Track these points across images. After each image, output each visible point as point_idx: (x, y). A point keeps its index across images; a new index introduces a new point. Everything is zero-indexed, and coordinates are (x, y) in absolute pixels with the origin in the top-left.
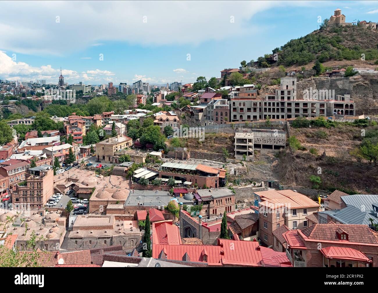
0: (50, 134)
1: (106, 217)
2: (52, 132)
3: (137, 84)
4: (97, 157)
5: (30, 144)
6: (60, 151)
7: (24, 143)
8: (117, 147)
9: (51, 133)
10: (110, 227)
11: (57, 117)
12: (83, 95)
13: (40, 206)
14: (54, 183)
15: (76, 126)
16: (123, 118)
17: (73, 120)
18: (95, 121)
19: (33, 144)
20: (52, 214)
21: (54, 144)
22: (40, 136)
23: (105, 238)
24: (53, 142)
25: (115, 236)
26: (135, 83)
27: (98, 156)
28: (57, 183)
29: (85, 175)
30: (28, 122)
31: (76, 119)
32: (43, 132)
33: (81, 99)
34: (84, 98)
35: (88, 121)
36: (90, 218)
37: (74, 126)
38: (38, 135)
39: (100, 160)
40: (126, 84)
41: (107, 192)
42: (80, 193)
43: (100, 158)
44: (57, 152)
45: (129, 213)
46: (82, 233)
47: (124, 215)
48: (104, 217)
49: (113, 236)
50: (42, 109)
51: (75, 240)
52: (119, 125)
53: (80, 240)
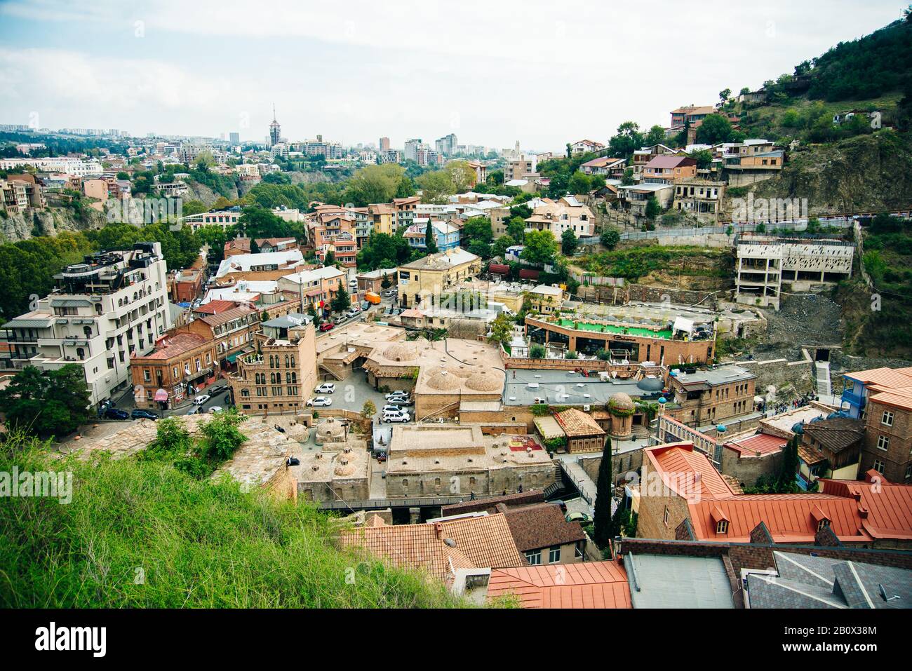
0: (277, 246)
1: (460, 429)
2: (281, 243)
3: (444, 141)
4: (400, 297)
5: (239, 268)
6: (316, 283)
7: (225, 265)
8: (449, 276)
9: (278, 244)
10: (479, 451)
11: (286, 208)
12: (326, 164)
13: (296, 405)
14: (318, 354)
15: (337, 227)
16: (445, 211)
17: (327, 215)
18: (377, 218)
19: (246, 269)
20: (332, 424)
21: (292, 266)
22: (255, 249)
23: (473, 473)
24: (289, 263)
25: (495, 468)
26: (439, 141)
27: (405, 296)
28: (324, 356)
29: (385, 338)
30: (224, 219)
31: (335, 213)
32: (259, 242)
33: (321, 173)
34: (330, 170)
35: (360, 217)
36: (421, 433)
37: (332, 227)
38: (251, 247)
39: (408, 305)
40: (420, 141)
41: (454, 376)
42: (384, 377)
43: (408, 299)
44: (312, 287)
45: (514, 419)
46: (415, 465)
47: (502, 424)
48: (456, 429)
49: (491, 468)
50: (240, 193)
51: (402, 479)
52: (440, 226)
53: (415, 479)
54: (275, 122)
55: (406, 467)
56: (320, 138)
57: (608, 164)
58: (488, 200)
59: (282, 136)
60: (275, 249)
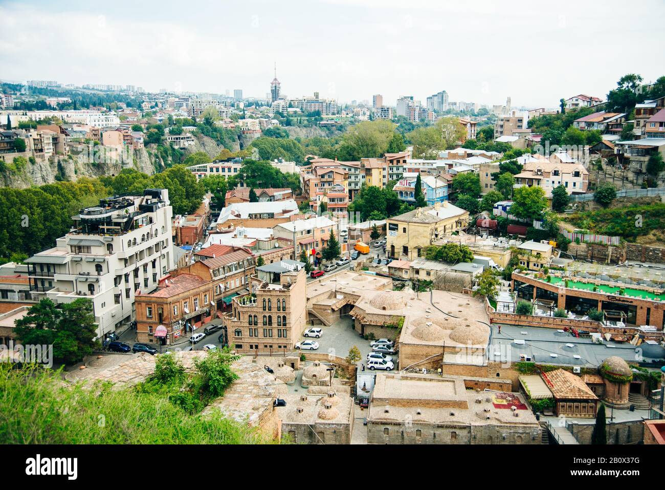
0: (274, 196)
1: (443, 381)
2: (278, 193)
3: (436, 98)
4: (388, 248)
5: (238, 216)
6: (309, 232)
7: (226, 212)
8: (436, 229)
9: (275, 194)
10: (461, 405)
11: (283, 160)
12: (322, 119)
13: (285, 347)
14: (308, 299)
15: (331, 180)
16: (435, 166)
17: (322, 167)
18: (368, 171)
19: (245, 216)
20: (318, 367)
21: (287, 215)
22: (253, 198)
23: (455, 427)
24: (285, 212)
25: (477, 424)
26: (431, 98)
27: (393, 247)
28: (313, 301)
29: (373, 287)
30: (226, 170)
31: (329, 167)
32: (258, 192)
33: (318, 128)
34: (325, 126)
35: (353, 170)
36: (404, 382)
37: (326, 180)
38: (250, 197)
39: (396, 256)
40: (412, 98)
41: (439, 328)
42: (370, 325)
43: (396, 250)
44: (305, 235)
45: (498, 375)
46: (396, 414)
47: (486, 380)
48: (439, 381)
49: (473, 424)
50: (241, 146)
51: (383, 427)
52: (429, 181)
53: (396, 428)
54: (275, 79)
55: (387, 415)
56: (317, 95)
57: (605, 119)
58: (477, 156)
59: (282, 93)
60: (272, 198)
